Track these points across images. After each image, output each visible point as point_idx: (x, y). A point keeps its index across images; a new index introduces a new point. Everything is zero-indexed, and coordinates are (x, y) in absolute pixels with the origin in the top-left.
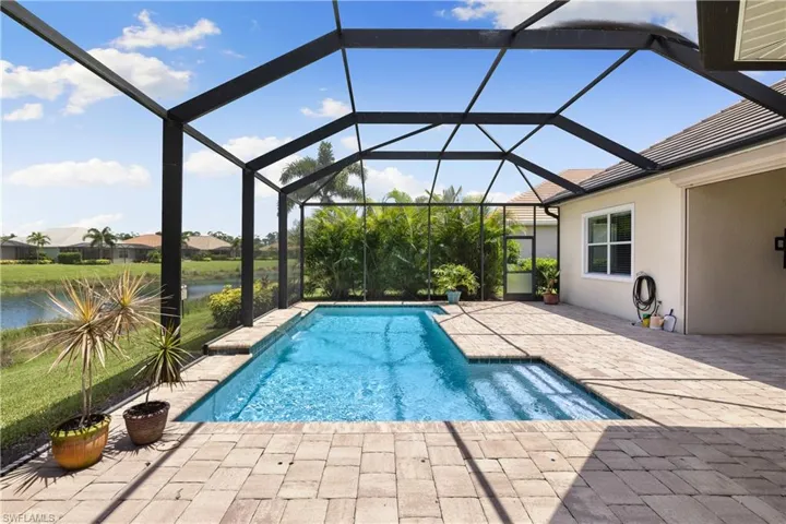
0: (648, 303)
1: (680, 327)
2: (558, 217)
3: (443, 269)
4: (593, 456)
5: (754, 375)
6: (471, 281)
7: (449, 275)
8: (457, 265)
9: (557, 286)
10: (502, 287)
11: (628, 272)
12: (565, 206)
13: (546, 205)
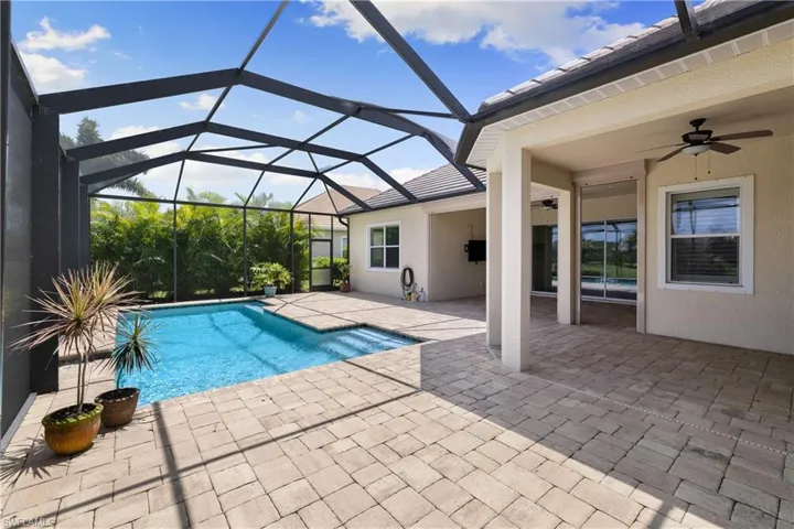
0: (409, 285)
1: (426, 299)
2: (348, 226)
3: (261, 267)
4: (422, 357)
5: (464, 317)
6: (286, 276)
7: (266, 272)
8: (272, 263)
9: (348, 278)
10: (308, 282)
11: (397, 266)
12: (352, 218)
13: (340, 216)
